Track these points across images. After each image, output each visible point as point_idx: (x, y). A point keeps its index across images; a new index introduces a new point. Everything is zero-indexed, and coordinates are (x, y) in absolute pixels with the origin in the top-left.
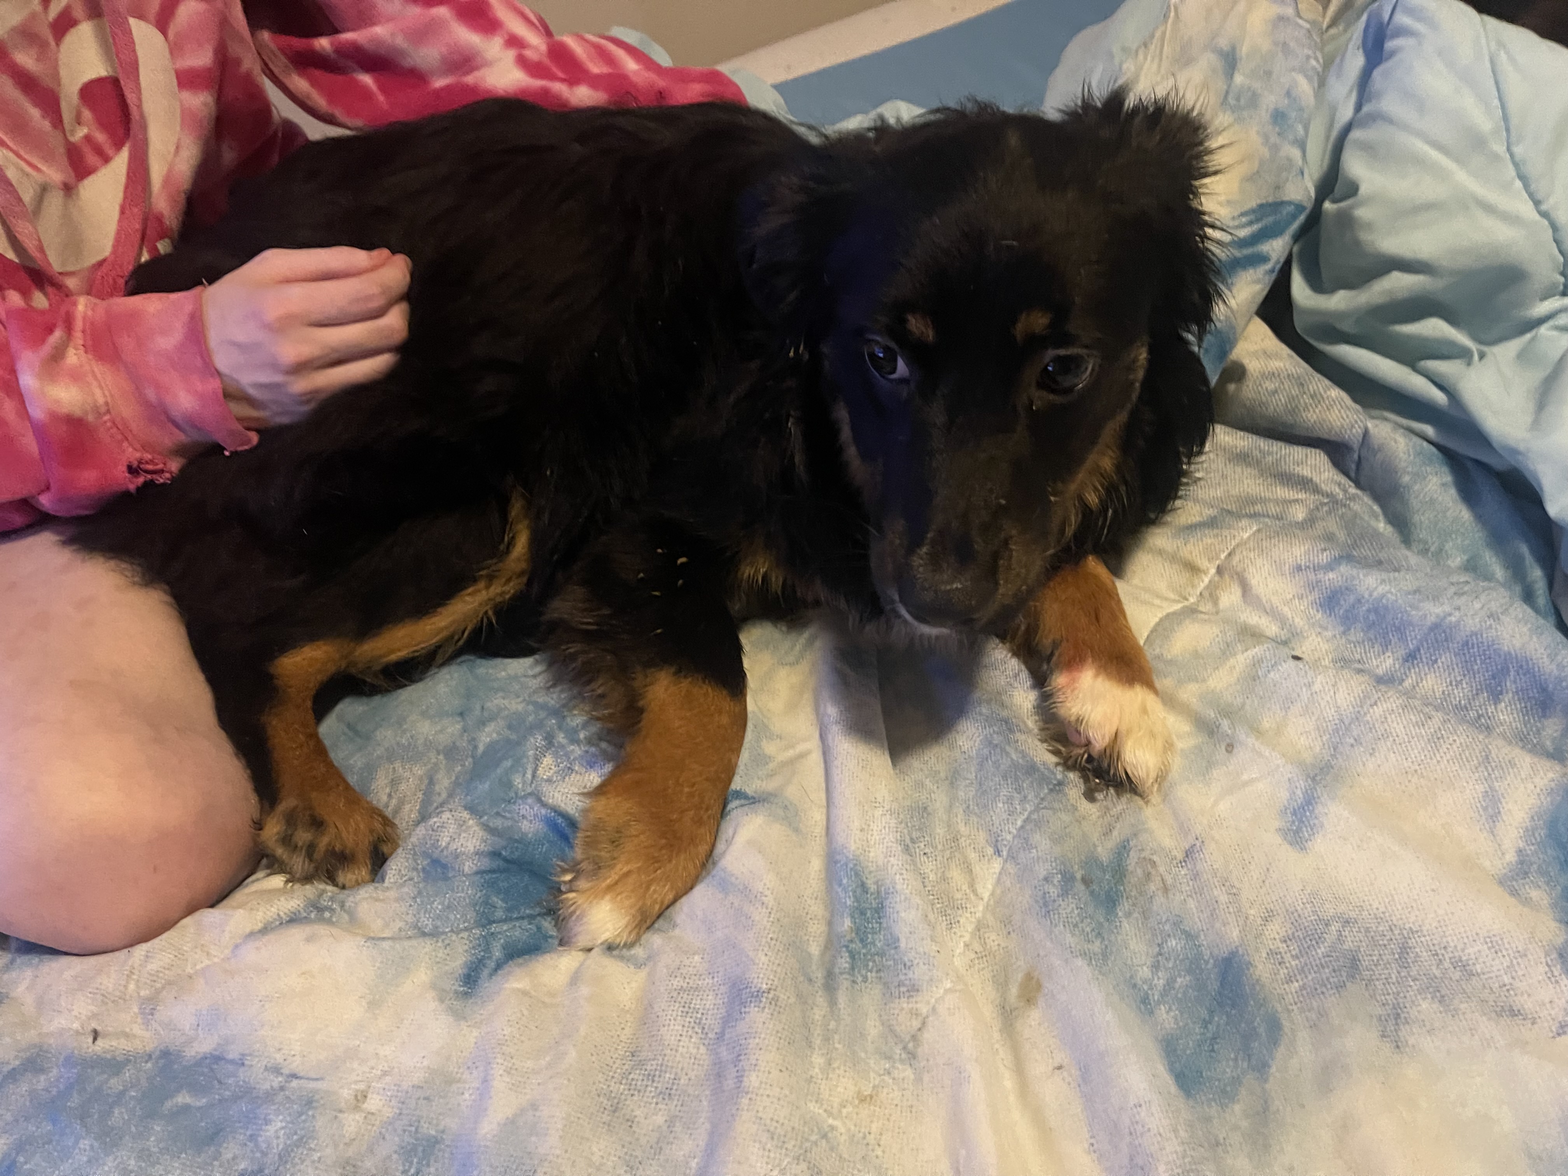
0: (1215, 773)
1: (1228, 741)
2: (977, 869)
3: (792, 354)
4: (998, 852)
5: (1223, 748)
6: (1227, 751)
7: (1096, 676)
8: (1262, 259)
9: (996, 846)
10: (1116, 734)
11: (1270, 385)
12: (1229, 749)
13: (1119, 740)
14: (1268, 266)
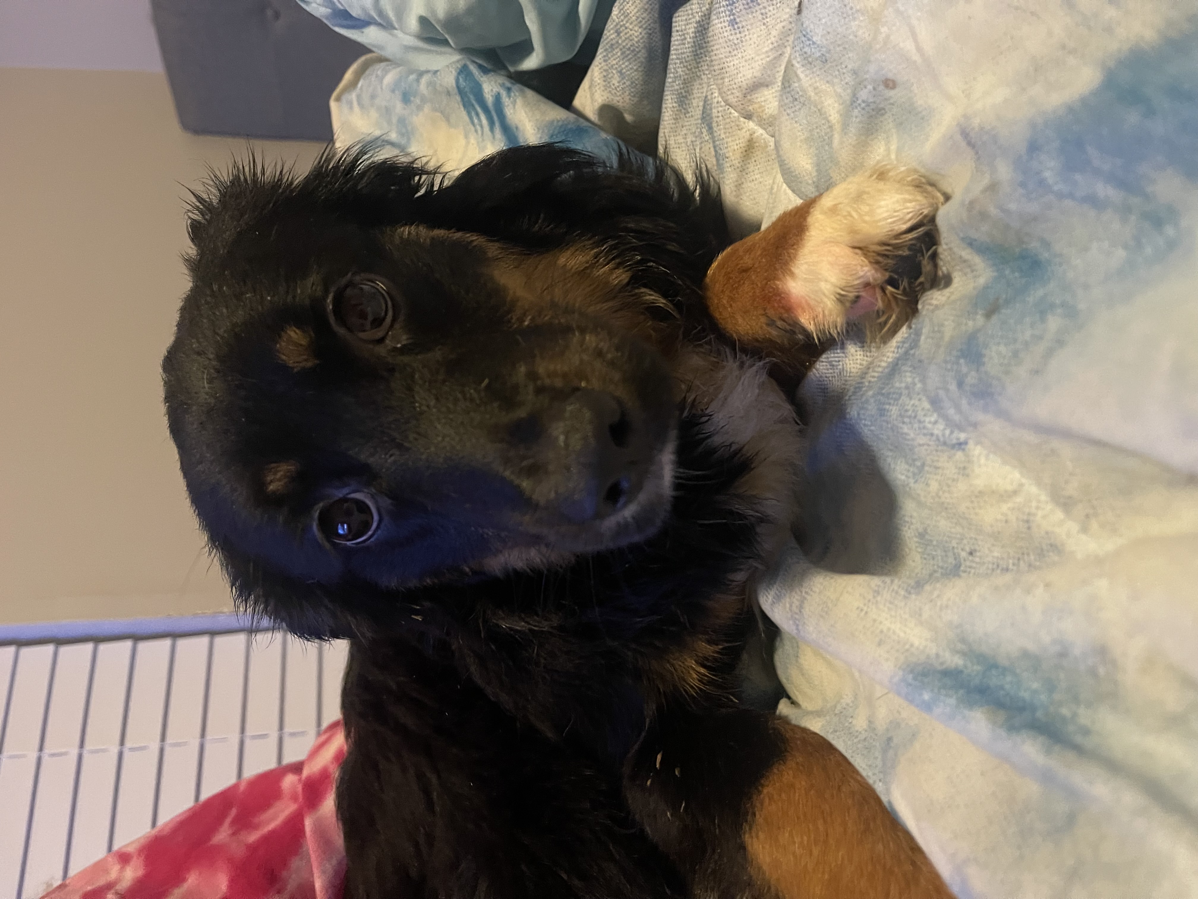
0: (920, 102)
1: (881, 87)
2: (980, 483)
3: (419, 618)
4: (961, 445)
5: (892, 93)
6: (894, 87)
7: (792, 274)
8: (498, 99)
9: (953, 447)
10: (855, 248)
11: (615, 81)
12: (891, 85)
13: (861, 245)
14: (504, 94)
